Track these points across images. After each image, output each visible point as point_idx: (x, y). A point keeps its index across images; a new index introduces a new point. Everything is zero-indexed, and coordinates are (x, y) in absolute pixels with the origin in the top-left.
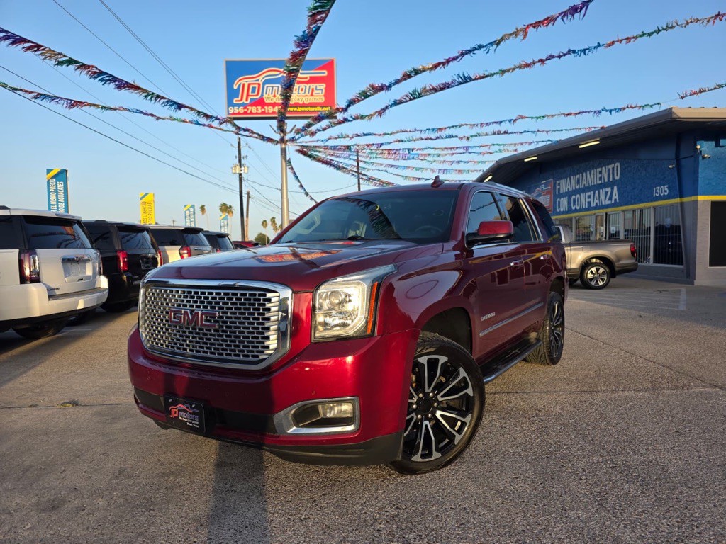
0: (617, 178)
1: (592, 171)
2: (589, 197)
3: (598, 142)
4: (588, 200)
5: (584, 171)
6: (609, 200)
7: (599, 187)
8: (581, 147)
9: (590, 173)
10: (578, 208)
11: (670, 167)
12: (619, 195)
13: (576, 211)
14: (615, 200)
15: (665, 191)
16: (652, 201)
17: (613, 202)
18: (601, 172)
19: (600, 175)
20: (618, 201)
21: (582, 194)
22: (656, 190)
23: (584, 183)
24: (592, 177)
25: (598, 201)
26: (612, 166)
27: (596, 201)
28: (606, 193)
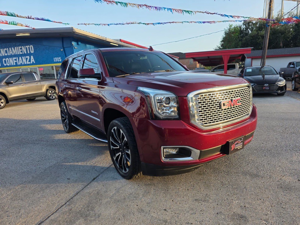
0: (32, 52)
1: (16, 48)
2: (16, 60)
3: (29, 35)
4: (15, 61)
5: (10, 47)
6: (29, 62)
7: (21, 55)
8: (17, 35)
9: (14, 49)
10: (9, 65)
11: (62, 50)
12: (34, 60)
13: (7, 66)
14: (33, 62)
15: (60, 60)
16: (53, 63)
17: (32, 63)
18: (21, 49)
19: (21, 50)
20: (34, 62)
21: (10, 59)
22: (55, 59)
23: (10, 53)
24: (16, 50)
25: (22, 62)
26: (29, 46)
27: (20, 62)
28: (27, 59)
